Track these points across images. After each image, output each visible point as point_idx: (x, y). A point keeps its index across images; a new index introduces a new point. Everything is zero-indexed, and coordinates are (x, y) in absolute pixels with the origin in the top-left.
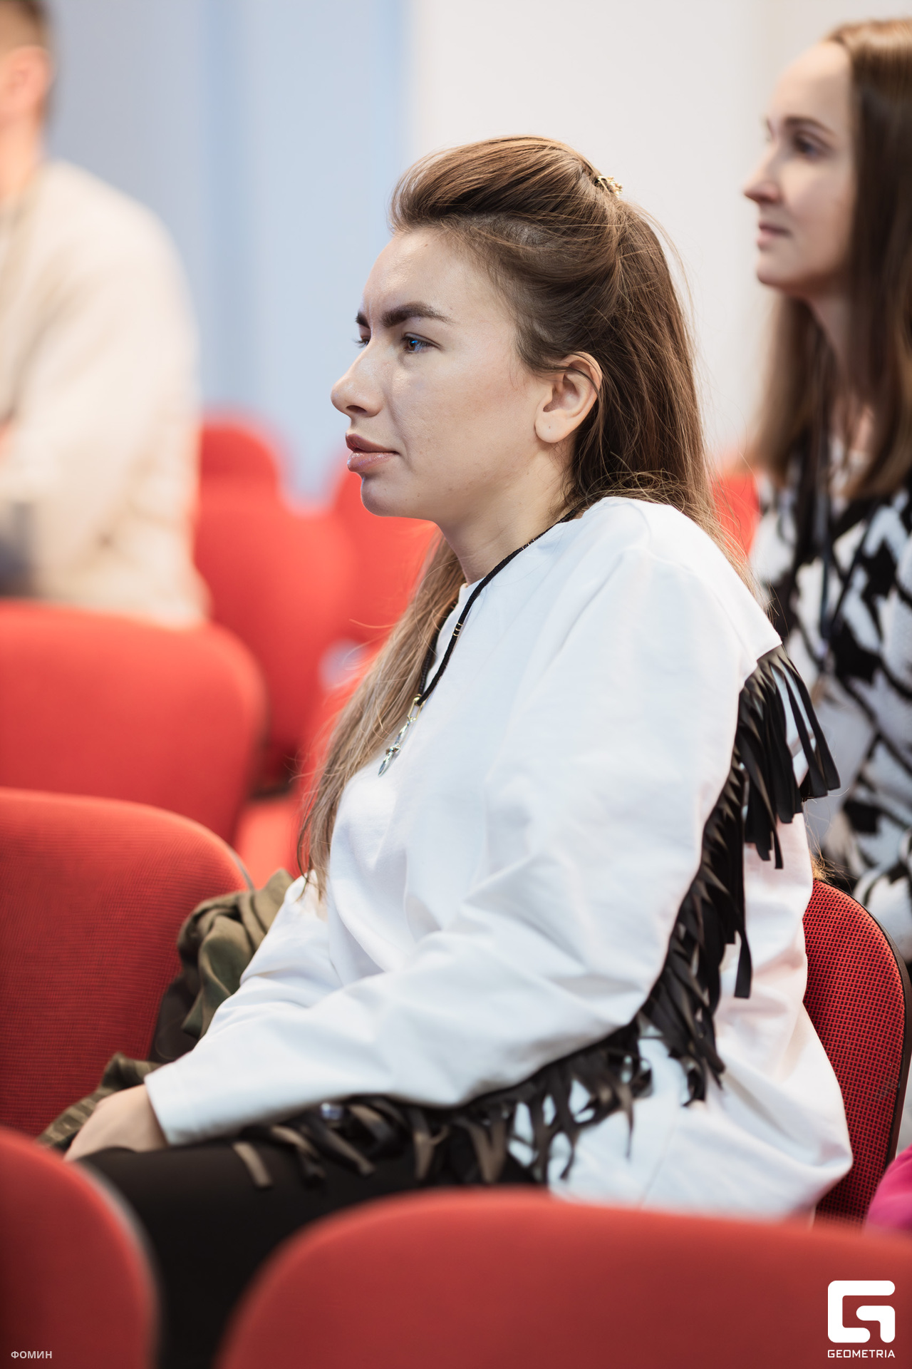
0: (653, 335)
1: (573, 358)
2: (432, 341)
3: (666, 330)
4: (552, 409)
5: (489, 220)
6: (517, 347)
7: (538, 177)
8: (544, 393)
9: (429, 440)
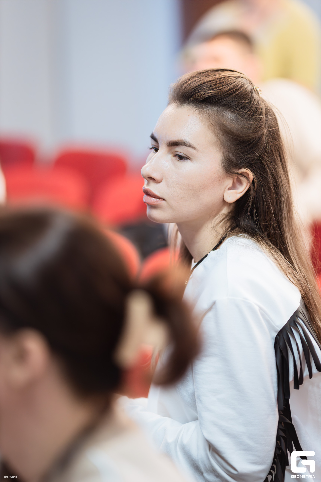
0: (275, 162)
1: (243, 170)
2: (189, 157)
3: (279, 159)
4: (231, 190)
5: (215, 108)
6: (222, 163)
7: (237, 93)
8: (229, 182)
9: (182, 198)
